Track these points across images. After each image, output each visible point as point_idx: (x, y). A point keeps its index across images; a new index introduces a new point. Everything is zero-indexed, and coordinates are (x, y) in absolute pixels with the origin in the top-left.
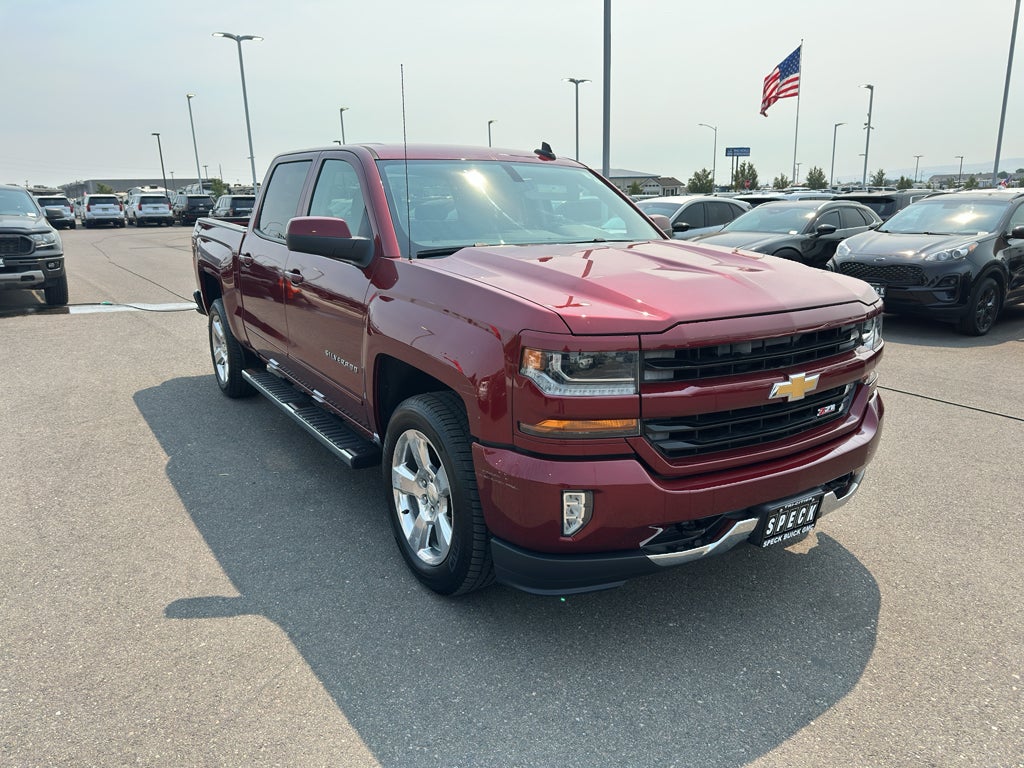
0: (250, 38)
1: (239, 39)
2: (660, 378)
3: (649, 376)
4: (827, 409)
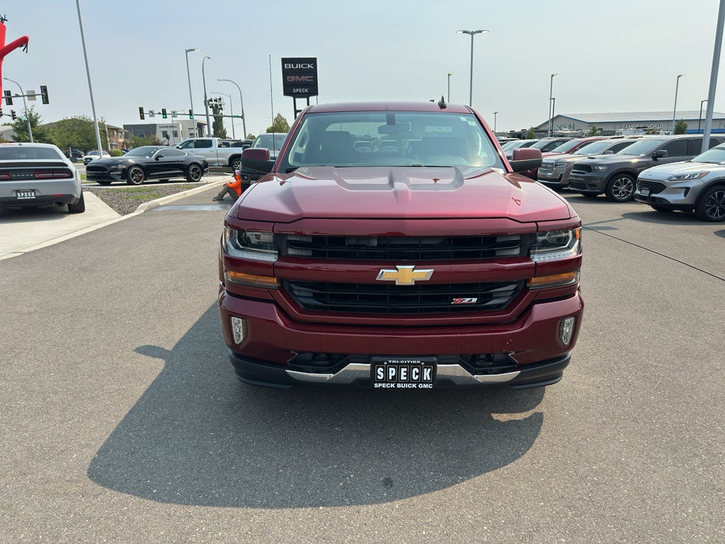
0: (481, 32)
1: (472, 33)
2: (296, 254)
3: (291, 252)
4: (467, 300)
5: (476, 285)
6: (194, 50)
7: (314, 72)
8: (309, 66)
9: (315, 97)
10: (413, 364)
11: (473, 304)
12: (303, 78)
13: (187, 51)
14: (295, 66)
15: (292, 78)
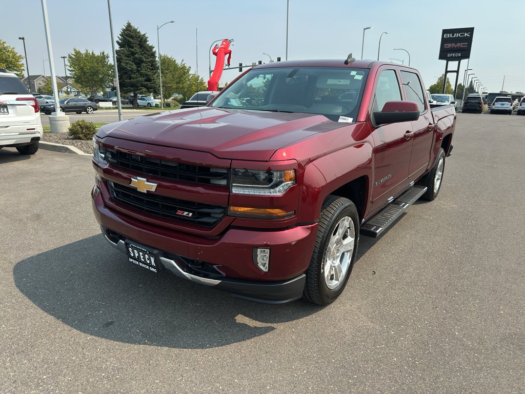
4: (186, 213)
5: (194, 203)
6: (370, 28)
7: (469, 40)
8: (466, 34)
9: (468, 59)
10: (141, 250)
11: (189, 217)
12: (458, 45)
13: (365, 29)
14: (453, 35)
15: (449, 45)
